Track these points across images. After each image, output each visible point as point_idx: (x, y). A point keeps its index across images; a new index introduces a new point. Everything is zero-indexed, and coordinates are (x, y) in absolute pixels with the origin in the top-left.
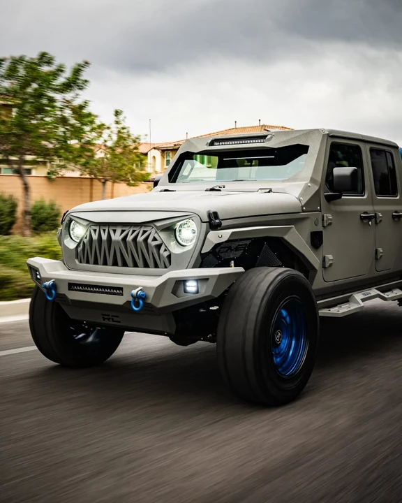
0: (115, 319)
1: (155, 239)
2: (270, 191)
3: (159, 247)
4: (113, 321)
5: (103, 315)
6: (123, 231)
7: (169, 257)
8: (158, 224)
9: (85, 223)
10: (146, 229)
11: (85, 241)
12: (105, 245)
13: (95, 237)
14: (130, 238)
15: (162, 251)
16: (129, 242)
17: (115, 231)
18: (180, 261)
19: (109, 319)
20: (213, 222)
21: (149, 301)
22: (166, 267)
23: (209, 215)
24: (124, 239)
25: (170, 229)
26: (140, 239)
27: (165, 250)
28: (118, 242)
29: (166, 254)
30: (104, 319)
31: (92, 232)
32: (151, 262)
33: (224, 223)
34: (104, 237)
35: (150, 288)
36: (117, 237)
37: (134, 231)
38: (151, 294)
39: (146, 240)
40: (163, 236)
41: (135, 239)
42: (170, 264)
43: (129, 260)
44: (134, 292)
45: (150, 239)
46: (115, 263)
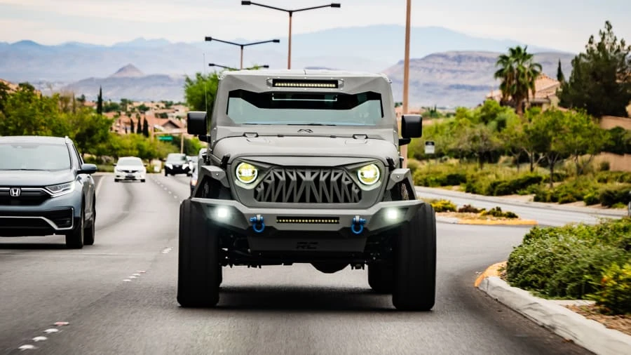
0: (312, 246)
1: (346, 180)
3: (350, 186)
5: (298, 243)
6: (312, 174)
7: (360, 193)
10: (337, 171)
11: (269, 182)
12: (293, 185)
13: (283, 178)
14: (322, 179)
15: (353, 189)
16: (322, 182)
17: (304, 174)
19: (303, 247)
21: (365, 226)
22: (355, 202)
24: (317, 180)
26: (334, 179)
27: (356, 188)
28: (310, 182)
29: (357, 191)
30: (298, 247)
31: (278, 174)
32: (341, 198)
34: (294, 178)
37: (324, 174)
38: (368, 221)
39: (339, 180)
40: (353, 177)
41: (328, 180)
42: (360, 198)
43: (319, 198)
44: (356, 219)
45: (343, 180)
46: (303, 200)
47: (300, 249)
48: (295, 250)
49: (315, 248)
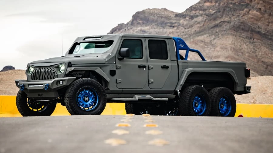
0: (42, 95)
1: (53, 70)
2: (97, 57)
3: (54, 73)
4: (42, 96)
5: (39, 94)
6: (45, 69)
7: (57, 75)
8: (54, 66)
9: (34, 67)
10: (51, 68)
11: (34, 72)
12: (39, 73)
13: (37, 71)
14: (46, 71)
15: (55, 74)
17: (42, 69)
18: (60, 76)
19: (40, 96)
20: (69, 65)
21: (50, 87)
23: (68, 63)
24: (45, 71)
25: (58, 67)
26: (49, 71)
28: (43, 72)
29: (56, 75)
31: (36, 70)
33: (73, 66)
34: (39, 71)
35: (50, 83)
36: (43, 70)
37: (48, 68)
38: (50, 84)
39: (51, 71)
40: (55, 70)
41: (48, 71)
42: (57, 77)
43: (46, 78)
44: (46, 84)
45: (52, 71)
46: (42, 79)
47: (40, 97)
48: (38, 97)
49: (43, 96)
